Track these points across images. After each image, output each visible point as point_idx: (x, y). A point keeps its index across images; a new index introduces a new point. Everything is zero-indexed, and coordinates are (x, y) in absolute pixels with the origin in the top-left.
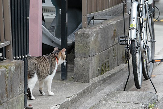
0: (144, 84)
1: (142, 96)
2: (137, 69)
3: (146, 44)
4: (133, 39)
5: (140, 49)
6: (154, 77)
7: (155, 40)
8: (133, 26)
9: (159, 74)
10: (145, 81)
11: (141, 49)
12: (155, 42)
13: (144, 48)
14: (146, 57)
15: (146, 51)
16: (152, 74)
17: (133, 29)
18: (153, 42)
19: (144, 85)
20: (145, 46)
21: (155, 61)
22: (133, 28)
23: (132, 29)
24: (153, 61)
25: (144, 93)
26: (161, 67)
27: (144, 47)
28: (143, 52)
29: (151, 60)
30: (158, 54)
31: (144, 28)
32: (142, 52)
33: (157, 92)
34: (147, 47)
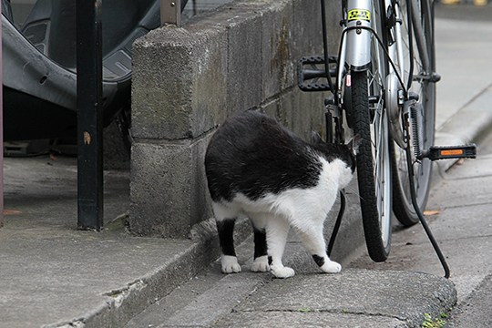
0: (397, 245)
1: (396, 286)
2: (373, 185)
3: (409, 86)
4: (359, 68)
5: (384, 107)
6: (435, 217)
7: (438, 72)
8: (358, 19)
9: (453, 205)
10: (402, 232)
11: (388, 105)
12: (438, 79)
13: (401, 102)
14: (408, 137)
15: (406, 116)
16: (427, 206)
17: (359, 28)
18: (429, 81)
19: (398, 248)
20: (405, 94)
21: (443, 152)
22: (359, 23)
23: (353, 28)
24: (434, 154)
25: (401, 276)
26: (458, 179)
27: (398, 99)
28: (398, 117)
29: (426, 151)
30: (446, 128)
31: (398, 24)
32: (392, 120)
33: (451, 274)
34: (412, 98)
